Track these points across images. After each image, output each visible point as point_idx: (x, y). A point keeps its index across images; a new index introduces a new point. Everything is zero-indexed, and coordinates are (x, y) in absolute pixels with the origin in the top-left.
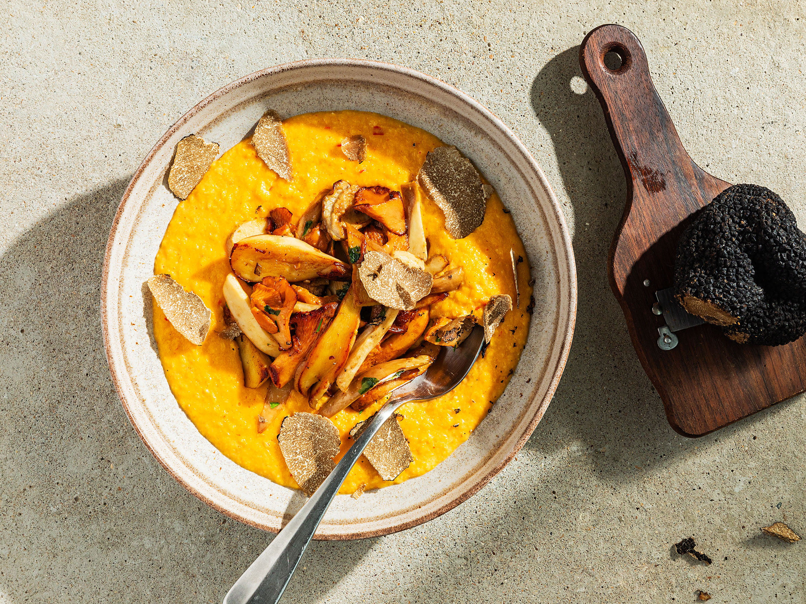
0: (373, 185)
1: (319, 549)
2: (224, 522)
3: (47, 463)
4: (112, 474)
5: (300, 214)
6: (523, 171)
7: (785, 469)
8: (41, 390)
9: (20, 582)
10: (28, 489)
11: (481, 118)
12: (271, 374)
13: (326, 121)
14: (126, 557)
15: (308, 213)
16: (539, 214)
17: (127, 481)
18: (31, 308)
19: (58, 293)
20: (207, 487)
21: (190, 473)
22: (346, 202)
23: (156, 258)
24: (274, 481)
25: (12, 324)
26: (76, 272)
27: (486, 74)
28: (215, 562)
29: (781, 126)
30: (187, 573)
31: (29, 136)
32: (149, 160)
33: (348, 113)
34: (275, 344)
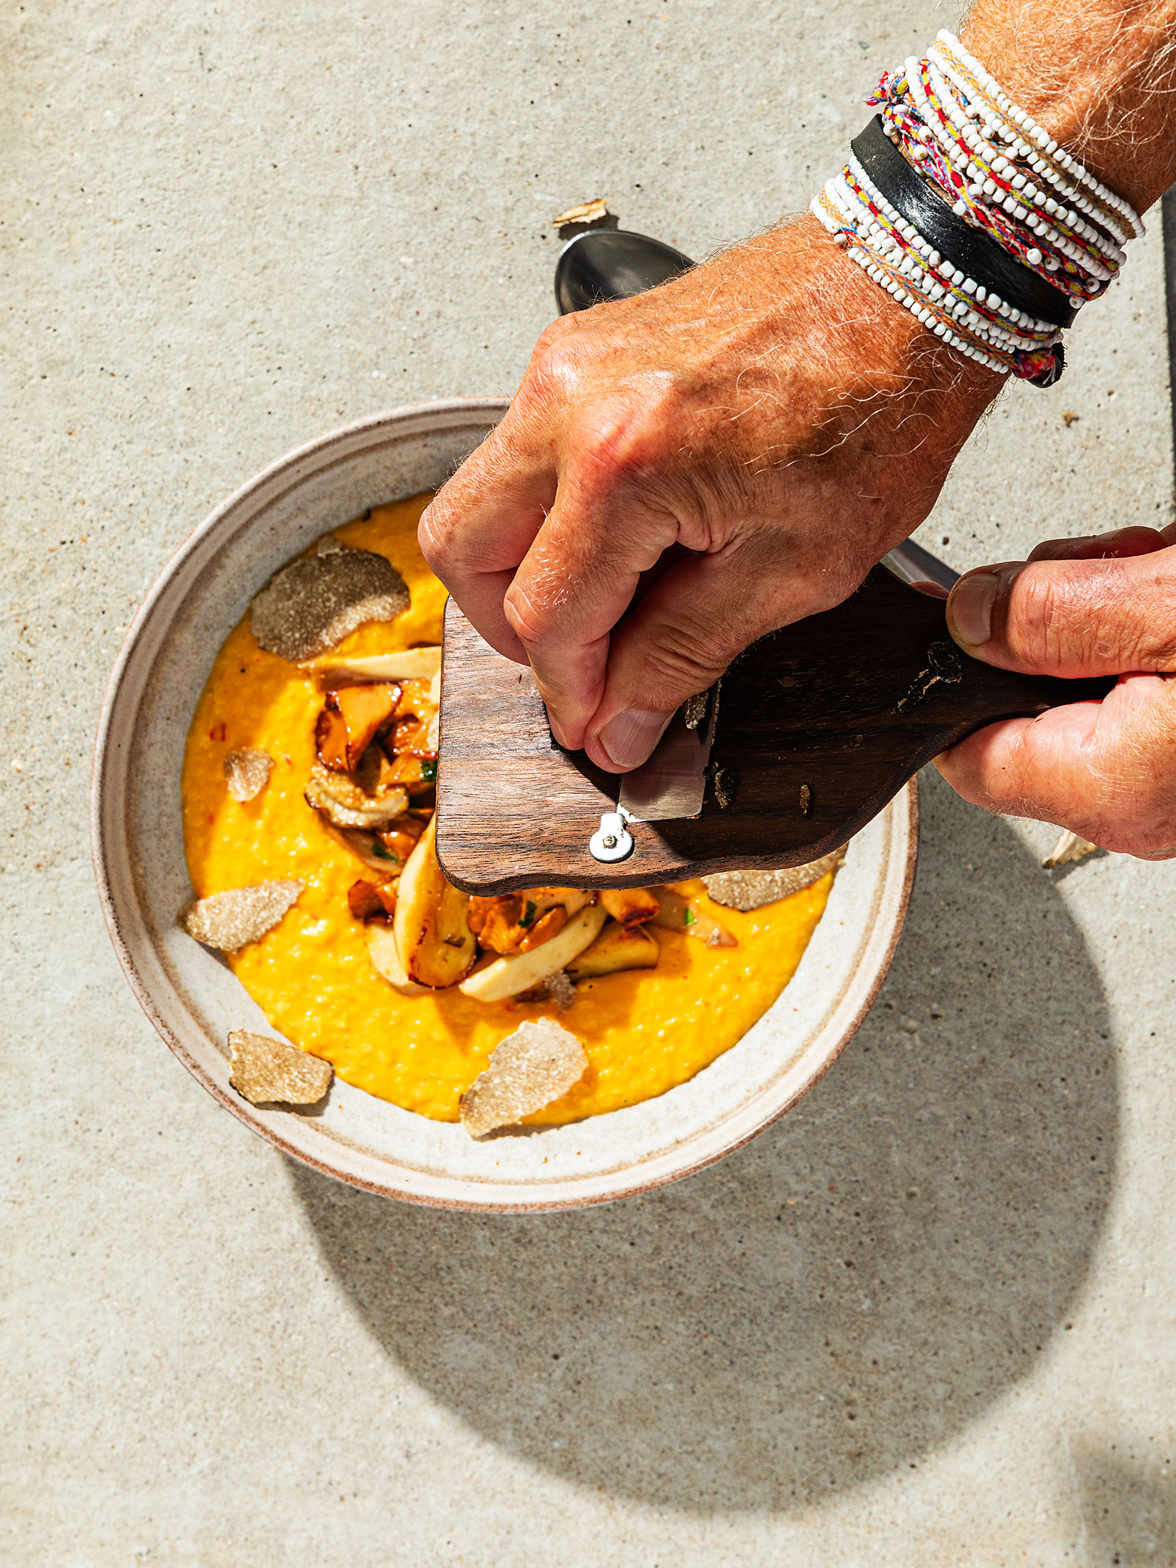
0: (313, 740)
1: (936, 842)
2: (889, 1006)
3: (786, 1316)
4: (806, 1202)
5: (360, 867)
6: (286, 486)
7: (801, 36)
8: (659, 1324)
9: (993, 1363)
10: (830, 1349)
11: (193, 559)
12: (635, 923)
13: (199, 822)
14: (951, 1177)
15: (360, 854)
16: (359, 460)
17: (818, 1176)
18: (515, 1340)
19: (491, 1295)
20: (826, 1033)
21: (803, 1062)
22: (344, 787)
23: (432, 1118)
24: (818, 919)
25: (544, 1375)
26: (454, 1262)
27: (114, 548)
28: (960, 1024)
29: (208, 39)
30: (978, 1071)
31: (216, 1344)
32: (264, 1130)
33: (187, 785)
34: (584, 914)
